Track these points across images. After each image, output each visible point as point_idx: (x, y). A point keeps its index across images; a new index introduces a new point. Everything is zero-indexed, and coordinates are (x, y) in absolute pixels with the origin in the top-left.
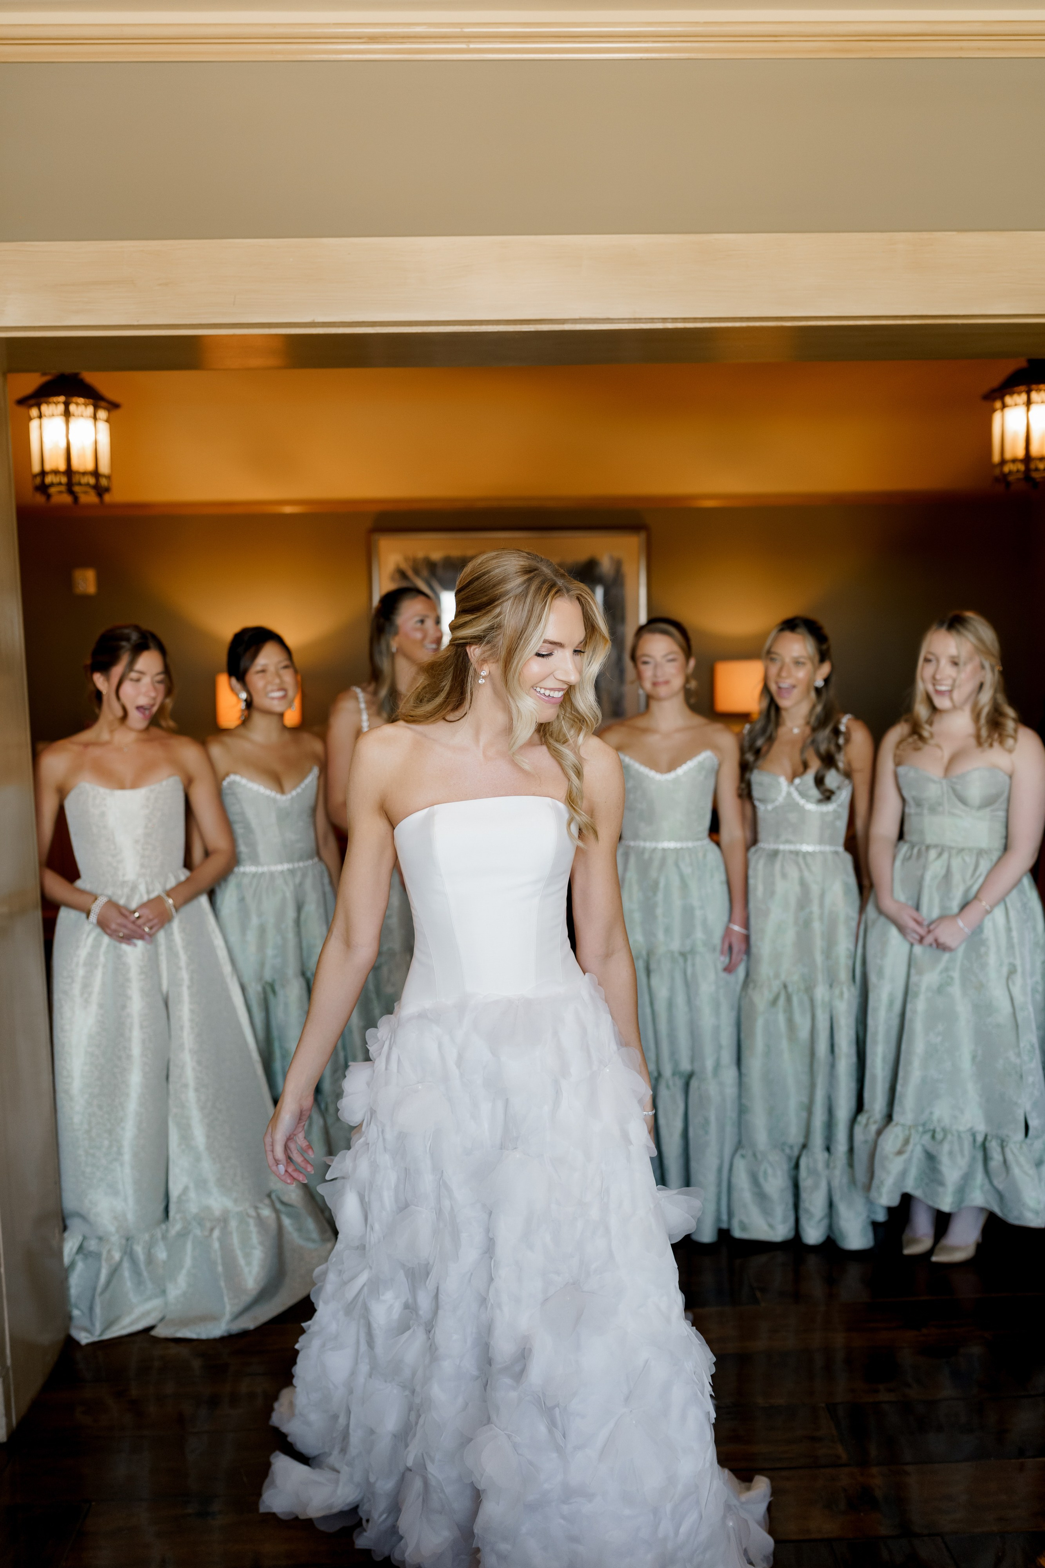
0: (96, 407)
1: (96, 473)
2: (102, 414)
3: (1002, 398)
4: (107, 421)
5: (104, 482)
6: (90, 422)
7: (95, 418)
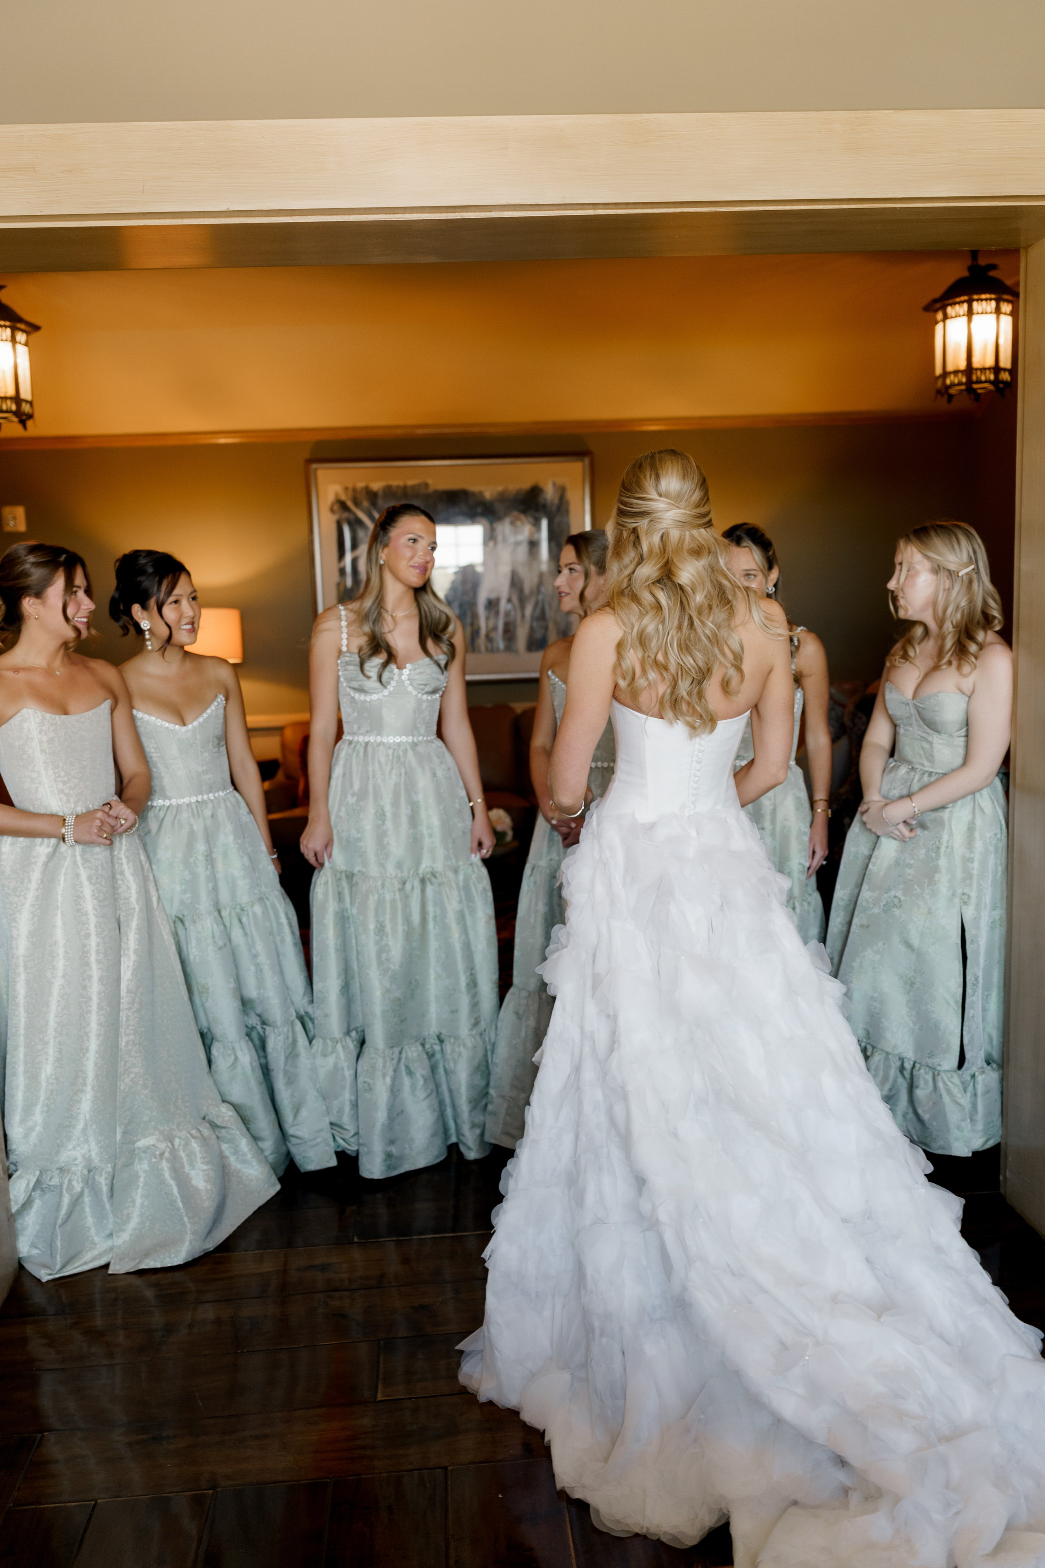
0: (14, 329)
1: (17, 399)
2: (21, 337)
3: (944, 309)
4: (26, 344)
5: (26, 408)
6: (9, 345)
7: (13, 340)
